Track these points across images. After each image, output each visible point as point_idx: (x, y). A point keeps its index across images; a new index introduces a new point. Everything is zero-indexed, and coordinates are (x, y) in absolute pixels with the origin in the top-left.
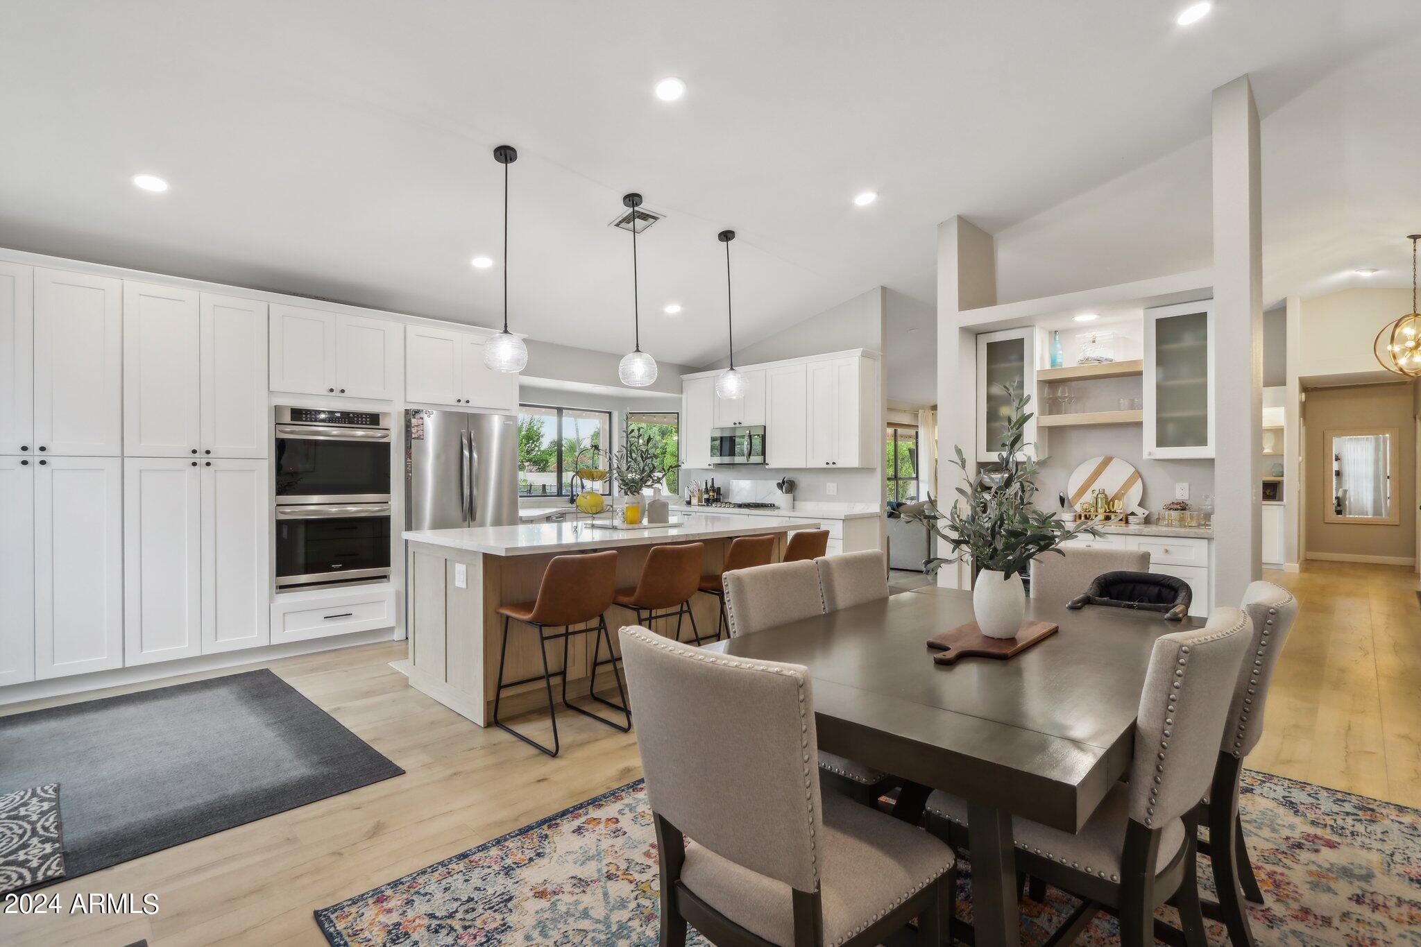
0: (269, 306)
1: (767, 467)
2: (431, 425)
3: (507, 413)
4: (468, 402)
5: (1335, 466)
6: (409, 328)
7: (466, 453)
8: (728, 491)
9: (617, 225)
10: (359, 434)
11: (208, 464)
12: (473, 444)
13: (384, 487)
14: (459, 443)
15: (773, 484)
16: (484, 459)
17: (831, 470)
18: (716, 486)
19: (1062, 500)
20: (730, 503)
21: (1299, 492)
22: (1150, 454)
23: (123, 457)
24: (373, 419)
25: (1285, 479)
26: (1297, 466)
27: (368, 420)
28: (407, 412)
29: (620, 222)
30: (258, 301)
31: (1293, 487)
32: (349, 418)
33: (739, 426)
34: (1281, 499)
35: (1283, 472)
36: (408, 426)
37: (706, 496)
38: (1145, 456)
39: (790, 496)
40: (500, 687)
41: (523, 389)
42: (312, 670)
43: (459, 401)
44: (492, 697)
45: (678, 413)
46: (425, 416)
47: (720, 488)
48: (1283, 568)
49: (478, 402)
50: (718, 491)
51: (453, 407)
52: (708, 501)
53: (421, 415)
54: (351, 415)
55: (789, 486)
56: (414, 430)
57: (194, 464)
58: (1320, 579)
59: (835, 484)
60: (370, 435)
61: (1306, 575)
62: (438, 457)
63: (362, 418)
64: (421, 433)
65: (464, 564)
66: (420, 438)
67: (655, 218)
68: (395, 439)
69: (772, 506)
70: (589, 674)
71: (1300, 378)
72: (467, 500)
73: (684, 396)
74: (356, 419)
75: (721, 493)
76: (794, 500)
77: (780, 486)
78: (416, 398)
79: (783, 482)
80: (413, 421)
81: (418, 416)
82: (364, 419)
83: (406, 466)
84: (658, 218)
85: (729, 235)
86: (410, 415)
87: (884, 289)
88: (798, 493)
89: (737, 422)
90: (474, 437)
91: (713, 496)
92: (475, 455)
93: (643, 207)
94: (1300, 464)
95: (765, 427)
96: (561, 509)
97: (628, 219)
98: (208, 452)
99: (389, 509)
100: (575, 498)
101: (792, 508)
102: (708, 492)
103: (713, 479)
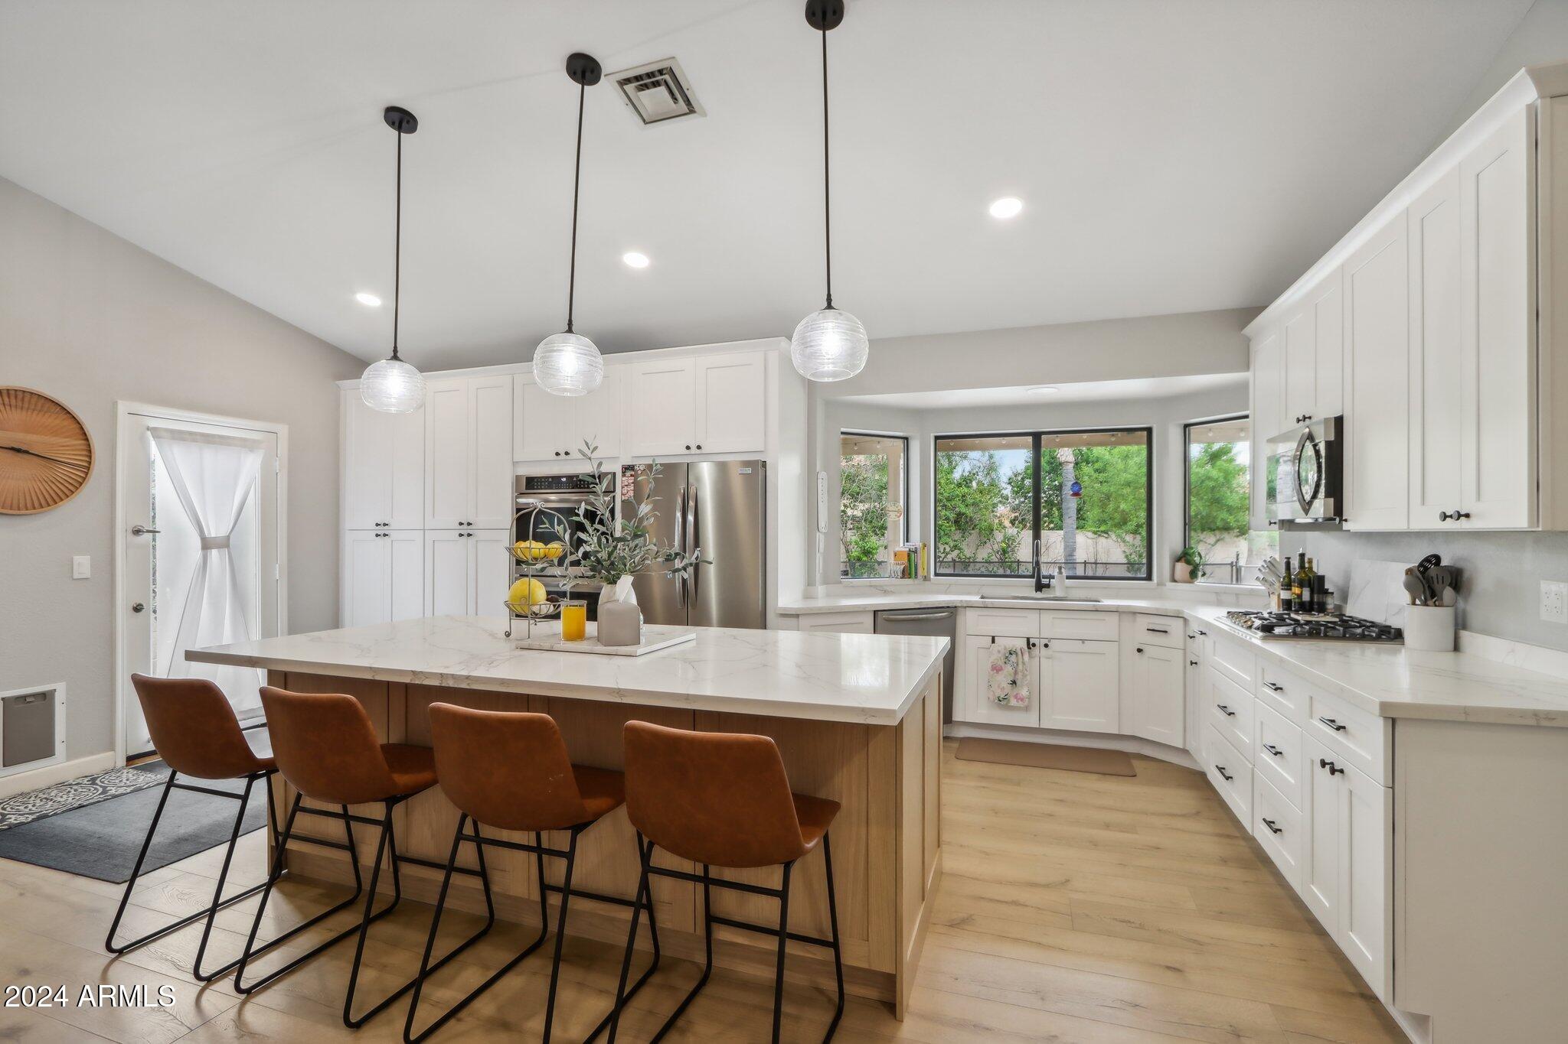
0: (513, 377)
1: (1346, 528)
4: (699, 448)
6: (636, 366)
9: (645, 122)
11: (469, 535)
23: (424, 530)
30: (504, 375)
32: (572, 483)
43: (688, 448)
53: (632, 472)
54: (575, 479)
56: (624, 491)
57: (461, 536)
64: (631, 494)
67: (664, 72)
74: (578, 483)
80: (624, 479)
81: (628, 473)
84: (669, 68)
86: (624, 472)
88: (1478, 605)
89: (1302, 417)
92: (691, 519)
95: (1340, 419)
98: (470, 523)
100: (1045, 581)
101: (1451, 645)
102: (1291, 586)
103: (1302, 556)
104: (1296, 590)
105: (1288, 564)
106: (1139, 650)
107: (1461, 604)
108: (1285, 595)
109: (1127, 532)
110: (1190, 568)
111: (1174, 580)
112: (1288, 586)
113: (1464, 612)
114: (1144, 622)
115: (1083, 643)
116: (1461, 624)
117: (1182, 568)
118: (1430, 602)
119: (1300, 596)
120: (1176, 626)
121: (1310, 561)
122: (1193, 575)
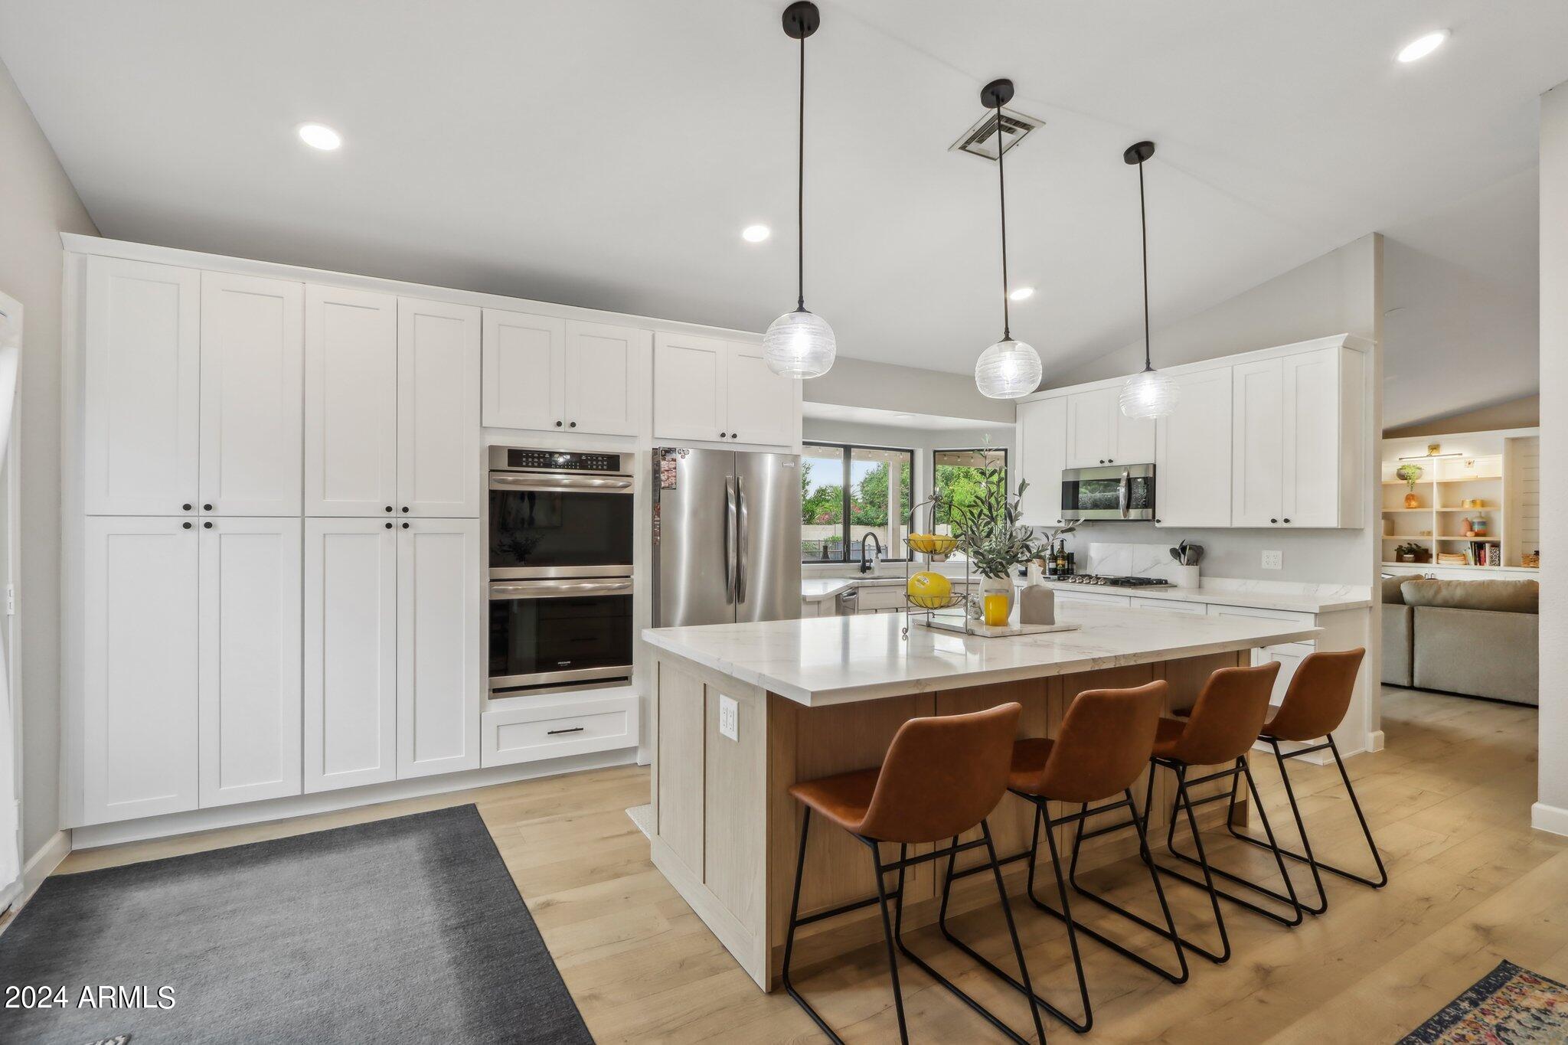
0: (482, 312)
1: (1157, 525)
2: (687, 466)
3: (787, 451)
4: (734, 436)
6: (658, 335)
7: (732, 507)
8: (1086, 558)
9: (963, 148)
10: (597, 483)
11: (406, 526)
12: (742, 494)
13: (625, 557)
14: (722, 495)
15: (1163, 551)
16: (755, 515)
17: (1280, 532)
18: (1067, 550)
20: (1090, 577)
23: (303, 517)
24: (611, 463)
27: (605, 463)
28: (655, 451)
29: (968, 142)
30: (466, 305)
32: (582, 462)
33: (1109, 464)
36: (656, 471)
37: (1052, 565)
39: (1193, 570)
40: (795, 923)
41: (808, 422)
42: (529, 813)
43: (723, 435)
44: (780, 941)
45: (1006, 450)
46: (678, 457)
47: (1072, 554)
49: (748, 437)
50: (1070, 558)
51: (716, 444)
52: (1054, 571)
53: (674, 456)
54: (584, 458)
55: (1191, 552)
56: (663, 477)
57: (389, 526)
59: (1280, 553)
60: (609, 484)
62: (695, 513)
63: (597, 461)
64: (672, 480)
65: (734, 699)
66: (672, 487)
67: (1027, 127)
68: (639, 488)
69: (1161, 583)
70: (939, 893)
72: (733, 571)
73: (1018, 426)
74: (589, 462)
75: (1075, 560)
76: (1200, 576)
77: (1175, 553)
78: (669, 432)
79: (1183, 549)
80: (664, 465)
81: (669, 457)
82: (600, 463)
83: (654, 526)
84: (1033, 127)
85: (1143, 150)
86: (660, 454)
87: (1379, 238)
88: (1208, 565)
89: (1106, 460)
90: (743, 484)
91: (1063, 566)
92: (744, 510)
93: (1012, 108)
95: (1155, 466)
96: (851, 581)
97: (980, 136)
98: (405, 510)
99: (631, 586)
100: (868, 564)
101: (1198, 586)
102: (1057, 560)
103: (1063, 542)
104: (1060, 562)
105: (1052, 547)
112: (1054, 559)
113: (1205, 568)
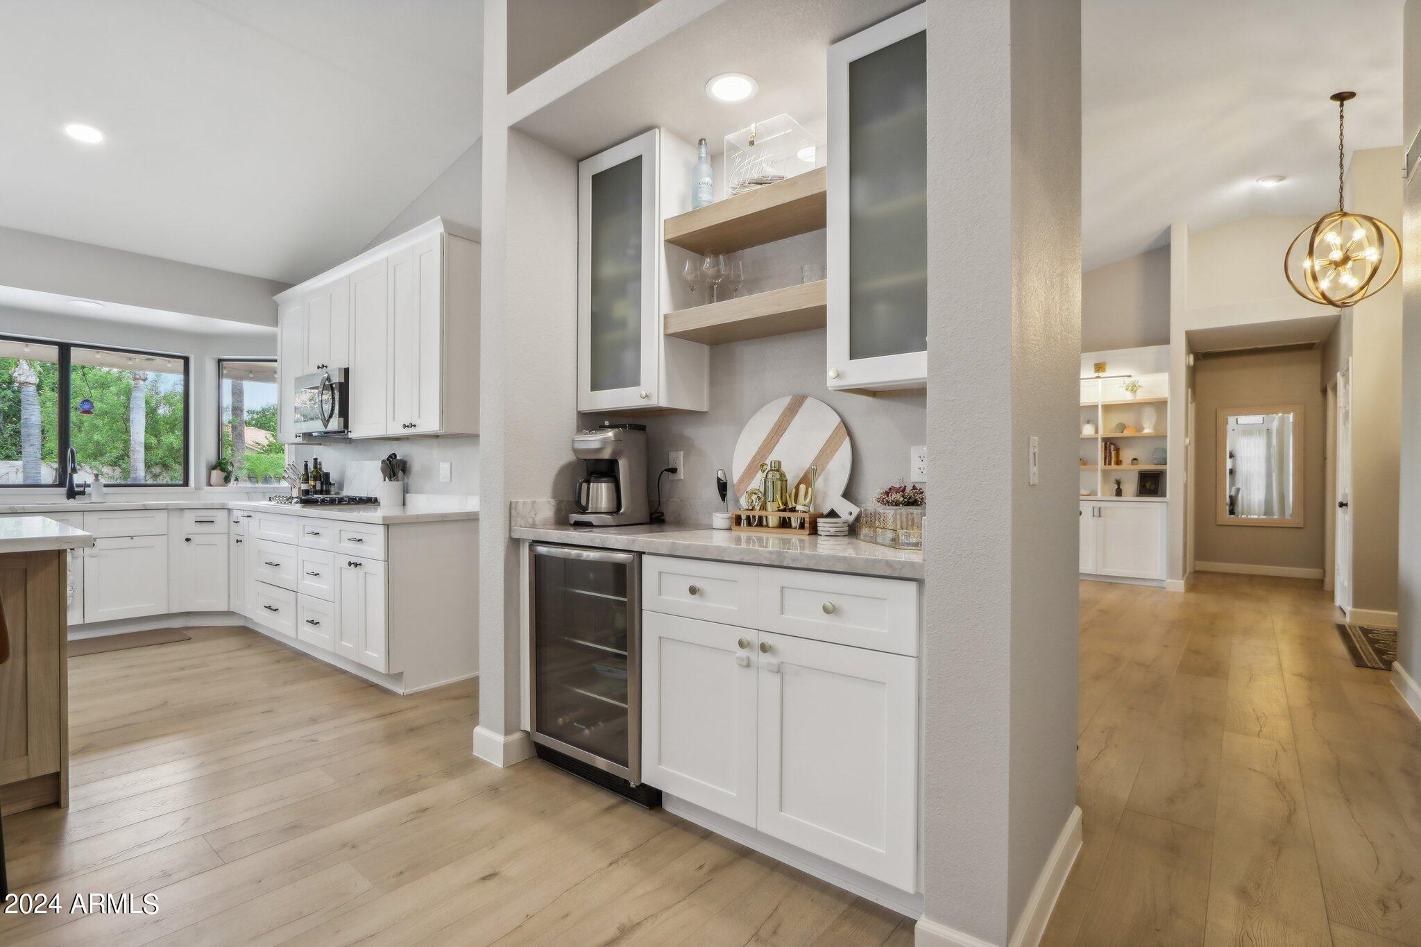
1: (350, 436)
5: (1229, 464)
18: (322, 471)
19: (723, 487)
21: (1186, 485)
22: (838, 376)
25: (1169, 468)
26: (1182, 451)
31: (1178, 477)
33: (323, 370)
34: (1164, 495)
35: (1165, 459)
38: (832, 382)
39: (397, 486)
48: (1164, 585)
50: (325, 478)
52: (306, 493)
58: (1210, 603)
61: (1192, 597)
71: (1186, 332)
73: (279, 328)
88: (413, 481)
89: (322, 365)
94: (1186, 448)
95: (347, 370)
100: (79, 489)
101: (402, 501)
102: (308, 480)
103: (316, 460)
104: (312, 483)
105: (306, 466)
106: (188, 540)
107: (406, 480)
108: (304, 487)
109: (104, 464)
110: (224, 474)
111: (209, 484)
112: (306, 480)
113: (407, 483)
114: (190, 517)
115: (132, 539)
116: (406, 490)
117: (217, 475)
118: (392, 479)
119: (314, 487)
120: (221, 517)
121: (320, 464)
122: (227, 480)
